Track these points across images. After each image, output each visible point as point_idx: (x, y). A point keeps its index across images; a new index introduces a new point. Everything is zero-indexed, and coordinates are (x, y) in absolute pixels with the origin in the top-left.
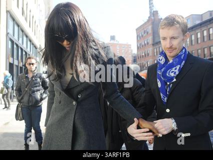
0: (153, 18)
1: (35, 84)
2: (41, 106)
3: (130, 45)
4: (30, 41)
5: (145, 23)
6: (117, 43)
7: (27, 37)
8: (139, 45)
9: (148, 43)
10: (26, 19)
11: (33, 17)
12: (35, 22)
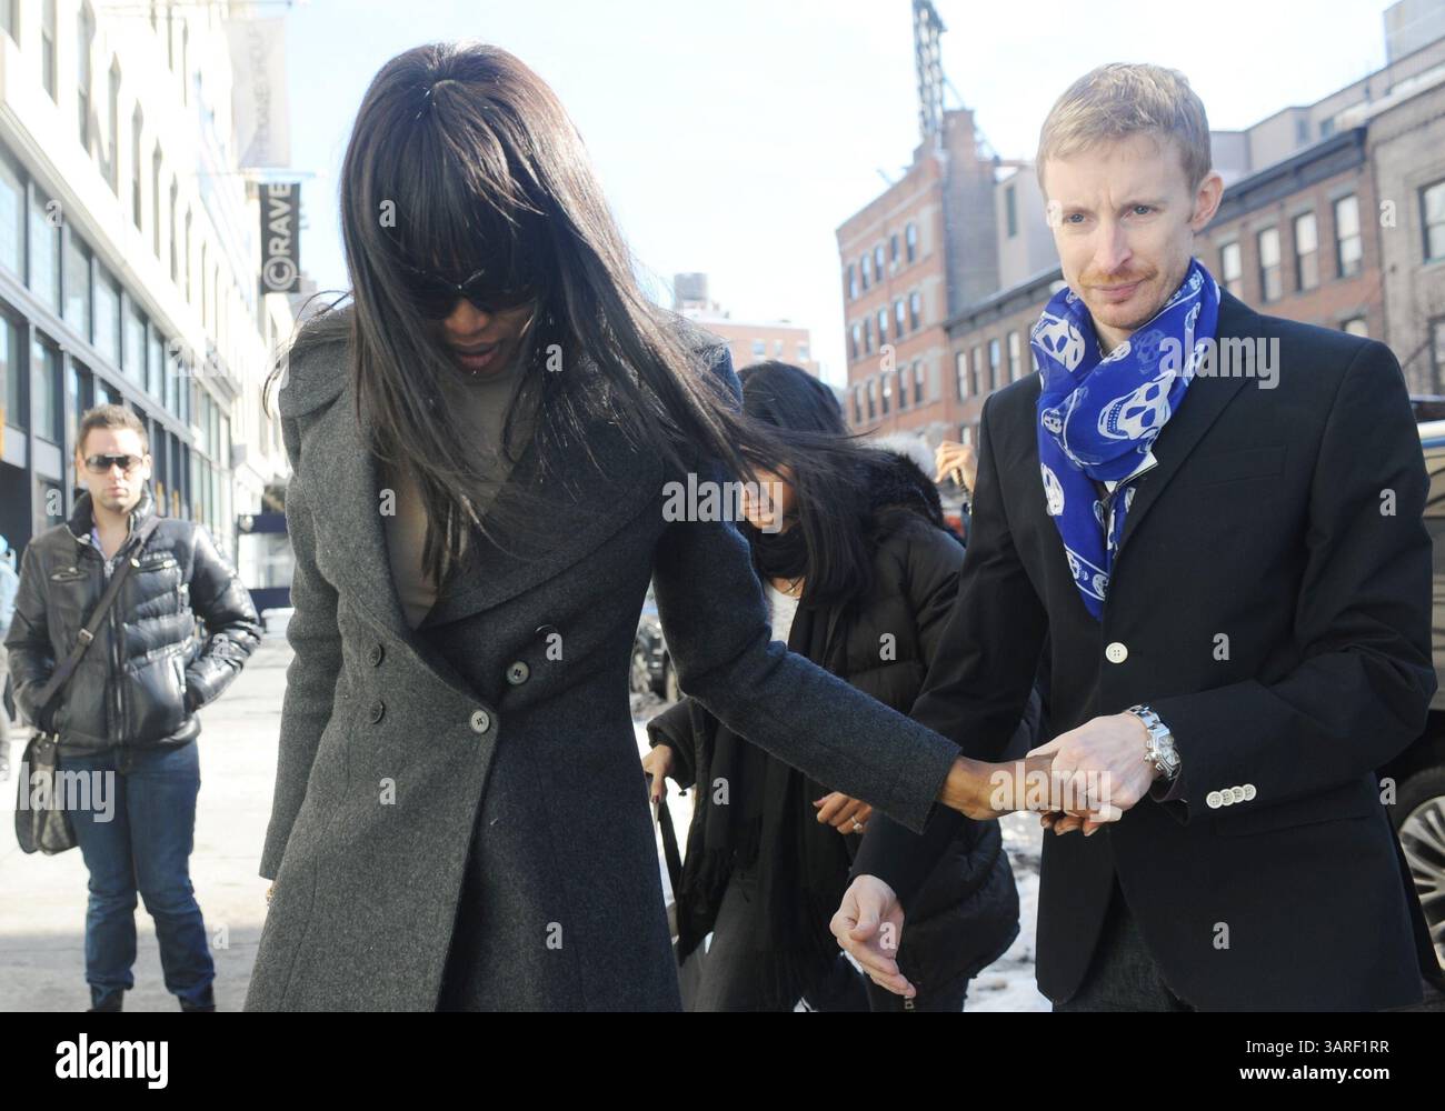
0: (941, 157)
1: (146, 595)
2: (188, 743)
3: (804, 335)
4: (144, 317)
5: (895, 193)
6: (720, 320)
7: (118, 287)
8: (858, 334)
9: (914, 321)
10: (110, 172)
11: (157, 156)
12: (174, 191)
